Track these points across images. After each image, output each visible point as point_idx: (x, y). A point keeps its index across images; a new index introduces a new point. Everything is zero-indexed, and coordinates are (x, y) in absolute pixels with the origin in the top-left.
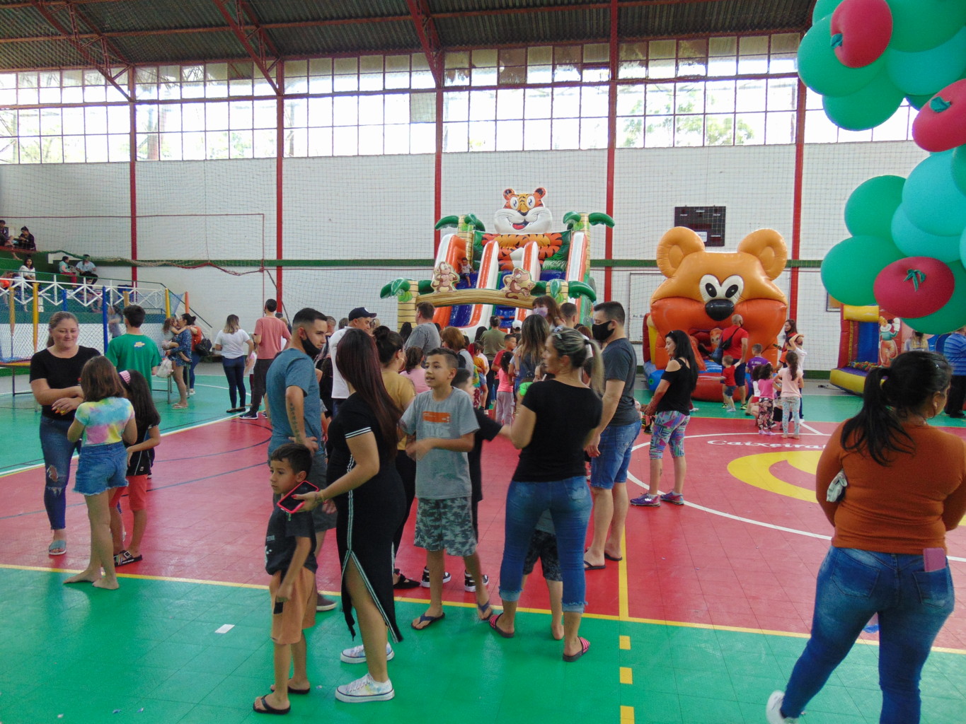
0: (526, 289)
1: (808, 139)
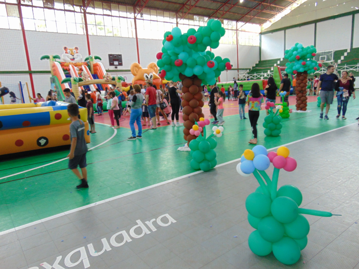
1: (138, 37)
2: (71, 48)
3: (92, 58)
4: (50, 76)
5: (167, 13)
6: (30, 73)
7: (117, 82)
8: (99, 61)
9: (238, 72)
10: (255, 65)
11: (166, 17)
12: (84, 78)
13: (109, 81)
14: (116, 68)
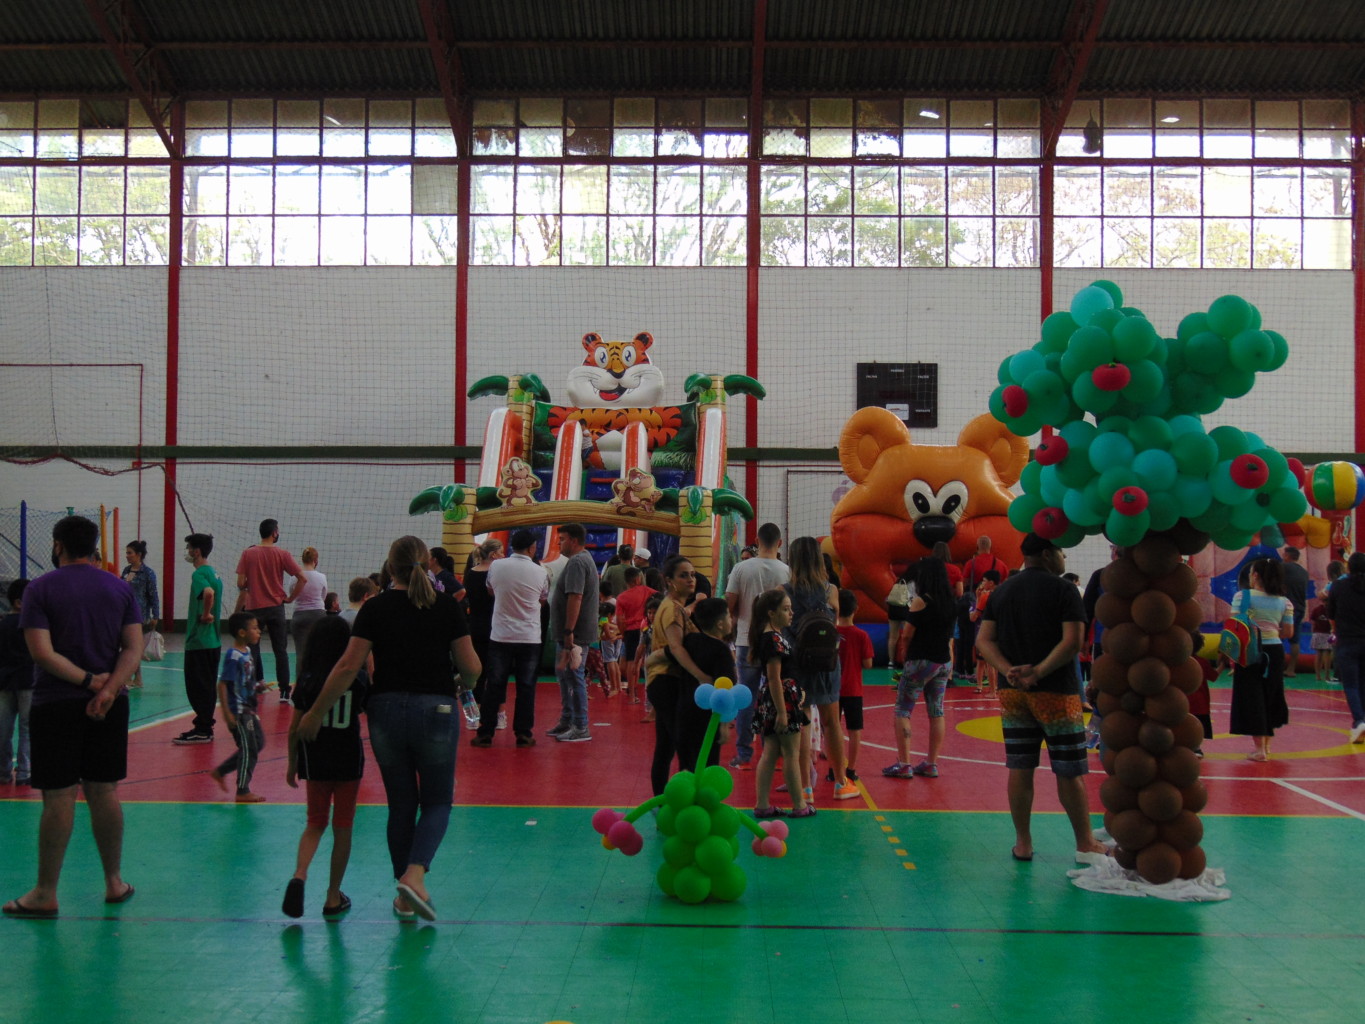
0: (648, 500)
1: (1058, 261)
2: (613, 340)
6: (460, 455)
12: (507, 492)
13: (638, 510)
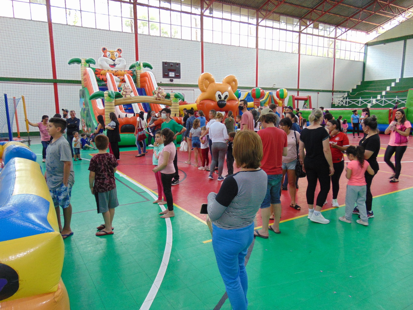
0: (164, 96)
1: (204, 41)
2: (111, 50)
3: (139, 65)
4: (80, 87)
5: (245, 11)
6: (55, 82)
7: (172, 102)
8: (149, 71)
9: (333, 96)
10: (355, 87)
11: (243, 15)
12: (124, 93)
13: (161, 99)
14: (172, 81)
